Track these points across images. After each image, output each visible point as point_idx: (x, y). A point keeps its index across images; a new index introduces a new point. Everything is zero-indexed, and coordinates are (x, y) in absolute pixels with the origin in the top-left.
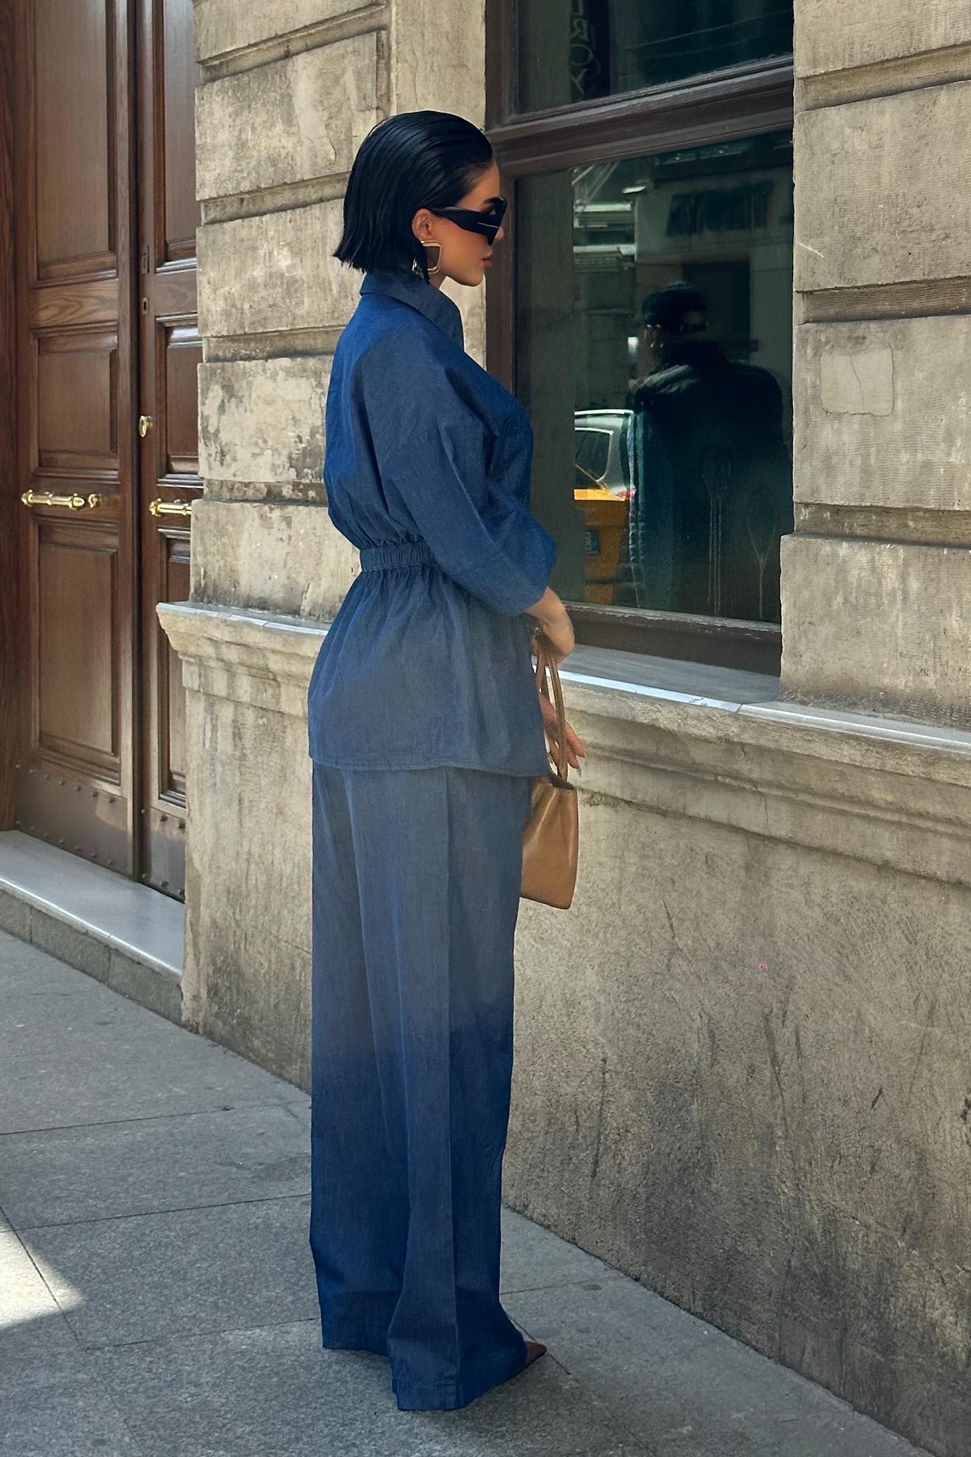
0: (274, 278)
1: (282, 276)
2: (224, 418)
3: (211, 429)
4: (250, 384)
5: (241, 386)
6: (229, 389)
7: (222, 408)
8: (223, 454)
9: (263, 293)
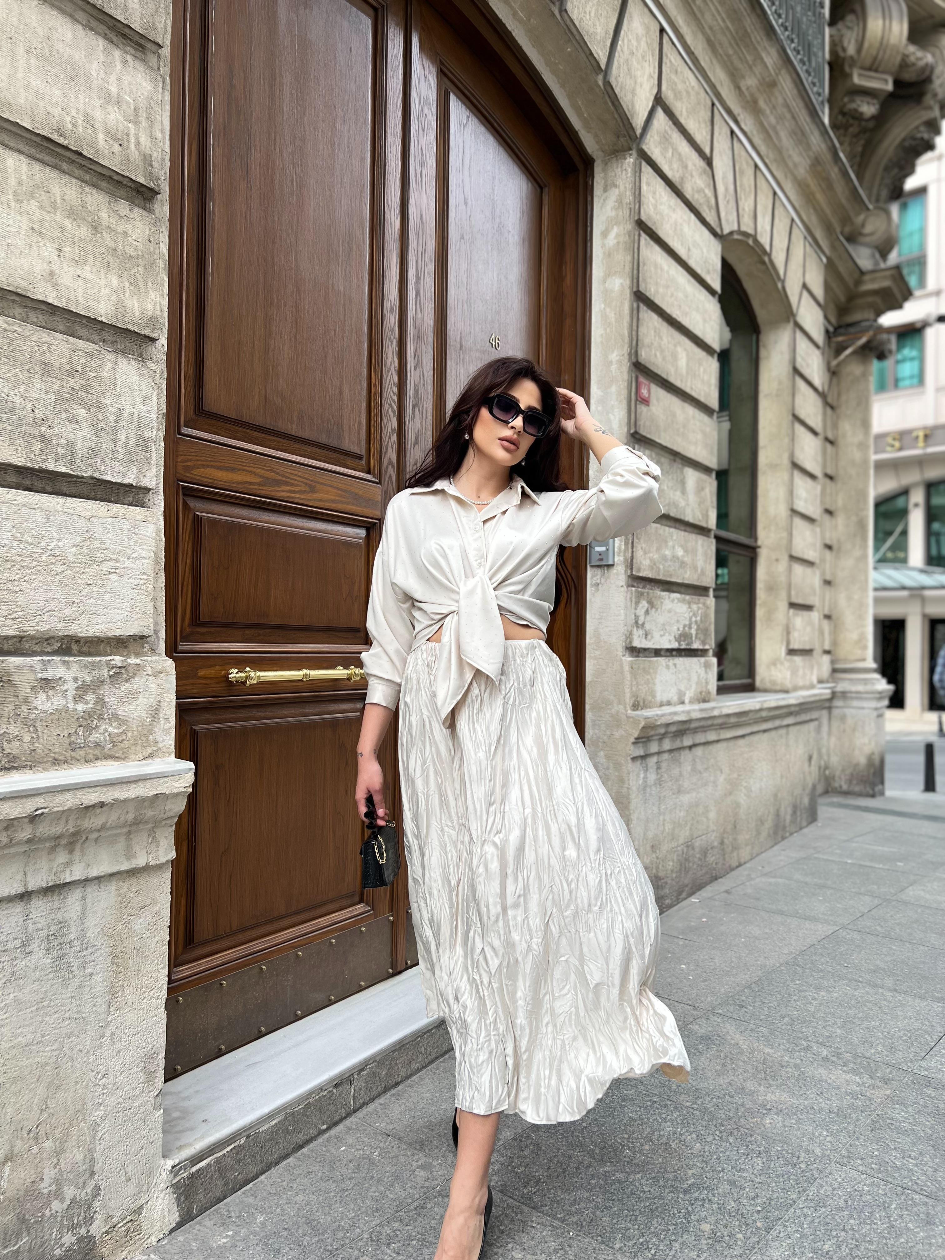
0: (675, 558)
1: (678, 558)
2: (648, 618)
3: (640, 622)
4: (662, 603)
5: (657, 602)
6: (651, 604)
7: (647, 612)
8: (646, 635)
9: (669, 563)
